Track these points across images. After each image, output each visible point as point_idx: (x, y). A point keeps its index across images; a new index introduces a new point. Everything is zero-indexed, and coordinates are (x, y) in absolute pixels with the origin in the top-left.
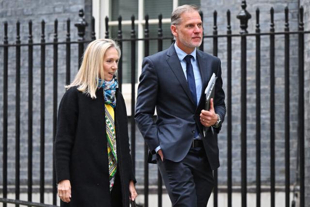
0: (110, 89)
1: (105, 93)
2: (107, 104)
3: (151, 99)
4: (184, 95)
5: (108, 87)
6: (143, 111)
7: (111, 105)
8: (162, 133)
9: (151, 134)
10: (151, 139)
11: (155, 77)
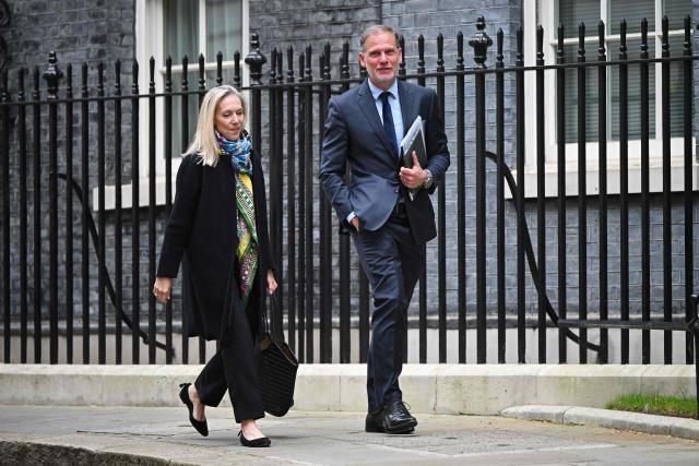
0: (243, 153)
1: (236, 160)
2: (243, 173)
3: (338, 153)
4: (381, 147)
5: (241, 150)
6: (329, 170)
7: (247, 174)
8: (356, 197)
9: (341, 199)
10: (341, 204)
11: (341, 124)
